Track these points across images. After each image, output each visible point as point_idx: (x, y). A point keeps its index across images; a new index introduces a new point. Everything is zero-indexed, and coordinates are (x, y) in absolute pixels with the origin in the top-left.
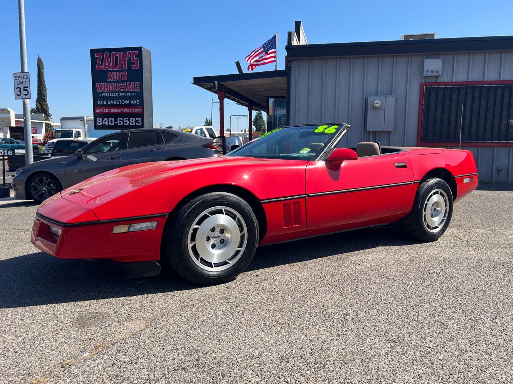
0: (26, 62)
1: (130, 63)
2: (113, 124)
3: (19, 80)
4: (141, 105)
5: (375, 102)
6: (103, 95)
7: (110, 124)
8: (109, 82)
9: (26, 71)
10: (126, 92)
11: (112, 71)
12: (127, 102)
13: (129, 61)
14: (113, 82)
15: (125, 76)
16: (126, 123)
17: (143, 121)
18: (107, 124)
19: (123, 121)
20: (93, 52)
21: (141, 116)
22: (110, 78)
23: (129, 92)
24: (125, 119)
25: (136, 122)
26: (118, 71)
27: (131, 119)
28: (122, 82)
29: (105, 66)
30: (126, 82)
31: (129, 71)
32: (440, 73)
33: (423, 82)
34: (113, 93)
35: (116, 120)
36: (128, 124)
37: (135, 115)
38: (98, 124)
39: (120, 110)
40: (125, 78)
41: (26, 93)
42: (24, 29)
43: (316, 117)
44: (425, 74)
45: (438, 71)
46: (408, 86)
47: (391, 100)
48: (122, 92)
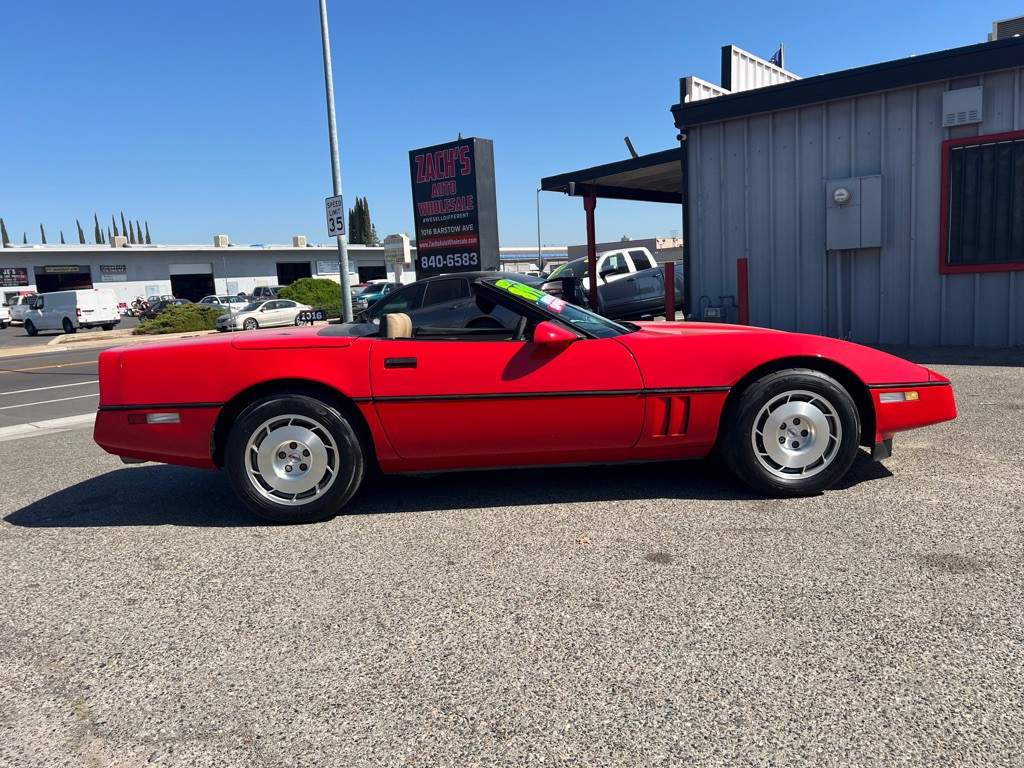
0: (339, 180)
1: (459, 166)
2: (441, 265)
3: (332, 208)
4: (476, 233)
5: (837, 193)
6: (428, 220)
7: (439, 266)
8: (433, 199)
9: (340, 193)
10: (456, 213)
11: (437, 182)
12: (458, 229)
13: (457, 162)
14: (438, 199)
15: (453, 187)
16: (458, 262)
17: (479, 258)
18: (434, 265)
19: (453, 259)
20: (413, 154)
21: (476, 248)
22: (436, 193)
23: (459, 213)
24: (456, 255)
25: (471, 259)
26: (444, 180)
27: (464, 255)
28: (450, 197)
29: (429, 175)
30: (455, 196)
31: (458, 178)
32: (979, 117)
33: (947, 138)
34: (440, 215)
35: (445, 259)
36: (460, 264)
37: (468, 249)
38: (423, 266)
39: (450, 242)
40: (454, 191)
41: (339, 226)
42: (335, 132)
43: (736, 228)
44: (945, 123)
45: (973, 113)
46: (914, 150)
47: (873, 185)
48: (451, 214)
